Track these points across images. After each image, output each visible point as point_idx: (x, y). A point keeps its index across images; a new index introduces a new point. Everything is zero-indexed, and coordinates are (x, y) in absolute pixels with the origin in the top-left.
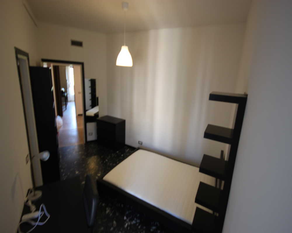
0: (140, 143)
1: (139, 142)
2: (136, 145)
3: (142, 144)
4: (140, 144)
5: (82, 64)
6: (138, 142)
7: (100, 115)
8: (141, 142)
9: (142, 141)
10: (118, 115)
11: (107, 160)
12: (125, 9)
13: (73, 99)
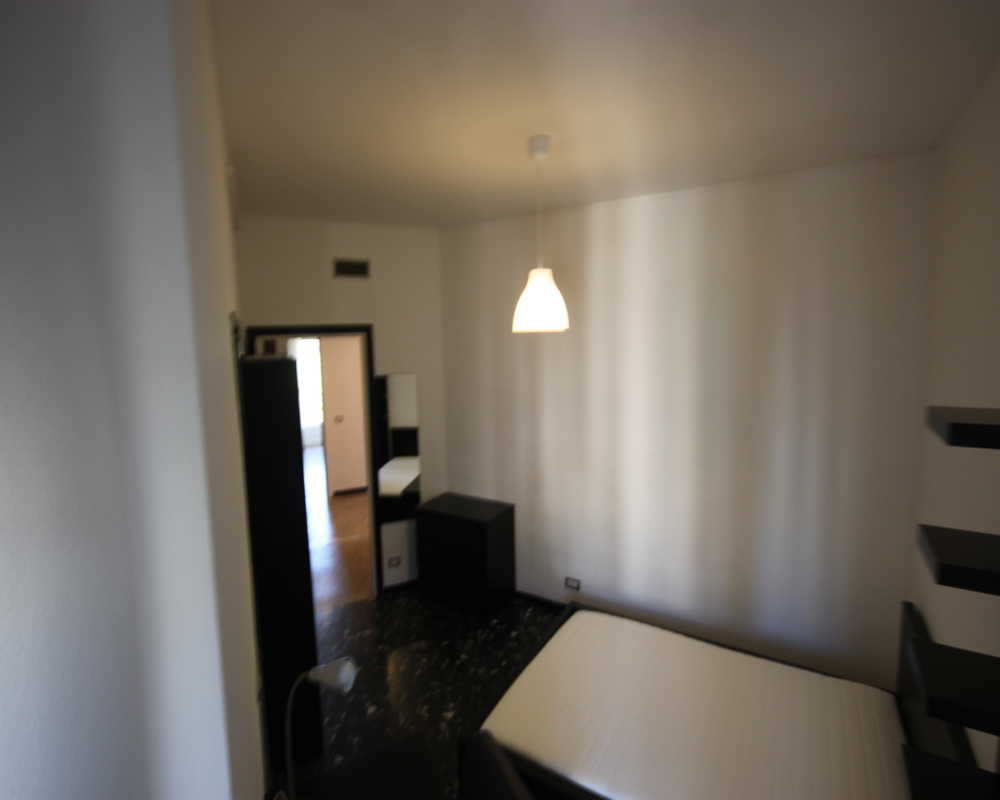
0: (573, 585)
1: (567, 579)
2: (558, 594)
3: (578, 588)
4: (573, 588)
5: (366, 331)
6: (563, 581)
7: (427, 494)
8: (574, 580)
9: (577, 577)
10: (486, 488)
11: (464, 657)
12: (540, 157)
13: (318, 439)
